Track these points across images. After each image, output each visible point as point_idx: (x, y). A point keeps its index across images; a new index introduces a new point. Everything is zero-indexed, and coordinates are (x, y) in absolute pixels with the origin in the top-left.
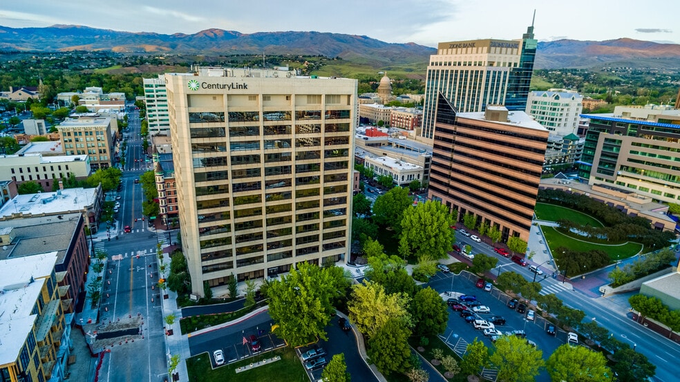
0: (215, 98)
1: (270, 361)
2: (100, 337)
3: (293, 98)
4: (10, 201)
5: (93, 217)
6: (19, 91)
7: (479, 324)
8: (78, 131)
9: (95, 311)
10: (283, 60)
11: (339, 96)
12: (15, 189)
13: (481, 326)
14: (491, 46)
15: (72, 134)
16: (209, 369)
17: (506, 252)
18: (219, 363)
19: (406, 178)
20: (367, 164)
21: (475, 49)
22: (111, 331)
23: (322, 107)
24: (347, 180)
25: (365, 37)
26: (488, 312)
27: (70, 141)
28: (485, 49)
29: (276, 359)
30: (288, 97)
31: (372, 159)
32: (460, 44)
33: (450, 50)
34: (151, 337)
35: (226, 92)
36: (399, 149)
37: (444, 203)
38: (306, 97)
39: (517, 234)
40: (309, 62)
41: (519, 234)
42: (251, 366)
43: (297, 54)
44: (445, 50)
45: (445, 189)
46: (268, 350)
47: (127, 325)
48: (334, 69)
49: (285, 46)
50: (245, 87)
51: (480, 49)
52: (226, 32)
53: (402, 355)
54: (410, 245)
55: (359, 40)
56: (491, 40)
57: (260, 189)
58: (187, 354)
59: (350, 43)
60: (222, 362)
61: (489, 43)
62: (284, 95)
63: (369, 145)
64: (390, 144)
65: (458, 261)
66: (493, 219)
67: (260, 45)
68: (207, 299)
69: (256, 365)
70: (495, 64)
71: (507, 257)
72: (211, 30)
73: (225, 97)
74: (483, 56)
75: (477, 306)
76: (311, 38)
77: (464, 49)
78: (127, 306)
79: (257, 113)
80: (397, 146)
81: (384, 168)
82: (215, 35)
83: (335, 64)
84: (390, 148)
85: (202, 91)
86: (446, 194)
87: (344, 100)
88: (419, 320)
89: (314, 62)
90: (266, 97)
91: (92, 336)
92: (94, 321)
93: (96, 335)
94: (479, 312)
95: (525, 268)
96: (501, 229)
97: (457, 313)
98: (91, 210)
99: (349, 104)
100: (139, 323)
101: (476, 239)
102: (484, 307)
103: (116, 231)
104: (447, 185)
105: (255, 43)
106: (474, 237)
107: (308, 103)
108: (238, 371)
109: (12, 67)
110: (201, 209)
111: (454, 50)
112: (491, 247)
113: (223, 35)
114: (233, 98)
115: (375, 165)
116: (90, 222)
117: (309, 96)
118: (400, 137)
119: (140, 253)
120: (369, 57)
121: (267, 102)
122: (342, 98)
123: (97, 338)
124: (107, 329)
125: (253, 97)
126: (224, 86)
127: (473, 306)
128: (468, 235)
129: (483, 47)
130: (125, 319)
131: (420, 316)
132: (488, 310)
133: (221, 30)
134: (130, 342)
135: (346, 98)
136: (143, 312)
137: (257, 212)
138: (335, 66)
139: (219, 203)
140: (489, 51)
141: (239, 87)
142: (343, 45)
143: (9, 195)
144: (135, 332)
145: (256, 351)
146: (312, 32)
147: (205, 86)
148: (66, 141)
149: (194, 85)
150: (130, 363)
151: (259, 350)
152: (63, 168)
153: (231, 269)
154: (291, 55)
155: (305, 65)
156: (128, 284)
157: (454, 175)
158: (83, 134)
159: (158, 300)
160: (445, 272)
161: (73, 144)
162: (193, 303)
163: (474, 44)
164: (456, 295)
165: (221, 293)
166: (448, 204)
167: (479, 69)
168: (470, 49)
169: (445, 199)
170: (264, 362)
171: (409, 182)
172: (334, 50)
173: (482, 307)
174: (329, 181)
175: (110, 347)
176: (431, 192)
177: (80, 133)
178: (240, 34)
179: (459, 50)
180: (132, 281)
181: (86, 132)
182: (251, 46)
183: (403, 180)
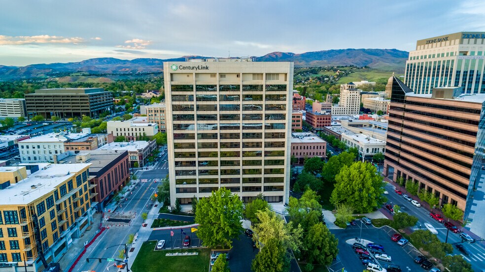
0: (188, 76)
1: (190, 254)
2: (110, 220)
3: (241, 75)
4: (107, 144)
5: (142, 156)
6: (151, 92)
7: (371, 267)
8: (156, 110)
9: (116, 207)
10: (321, 70)
11: (278, 74)
12: (112, 139)
13: (372, 269)
14: (464, 38)
15: (153, 111)
16: (152, 250)
17: (440, 218)
18: (158, 248)
19: (370, 151)
20: (343, 139)
21: (448, 42)
22: (117, 218)
23: (263, 82)
24: (284, 138)
25: (394, 50)
26: (389, 261)
27: (152, 115)
28: (458, 41)
29: (194, 254)
30: (238, 76)
31: (347, 136)
32: (435, 40)
33: (426, 46)
34: (134, 226)
35: (194, 71)
36: (377, 129)
37: (396, 171)
38: (252, 75)
39: (454, 203)
40: (341, 70)
41: (457, 202)
42: (176, 254)
43: (334, 65)
44: (422, 46)
45: (396, 159)
46: (193, 247)
47: (126, 217)
48: (361, 75)
49: (326, 61)
50: (207, 68)
51: (453, 41)
52: (284, 54)
53: (276, 268)
54: (339, 197)
55: (388, 53)
56: (462, 32)
57: (217, 138)
58: (146, 239)
59: (379, 55)
60: (161, 247)
61: (460, 36)
62: (236, 73)
63: (350, 125)
64: (371, 126)
65: (385, 217)
66: (435, 188)
67: (307, 61)
68: (177, 211)
69: (180, 254)
70: (469, 54)
71: (441, 222)
72: (274, 53)
73: (194, 75)
74: (455, 47)
75: (380, 254)
76: (348, 54)
77: (439, 43)
78: (132, 207)
79: (216, 86)
80: (376, 127)
81: (354, 142)
82: (277, 56)
83: (363, 72)
84: (370, 128)
85: (179, 71)
86: (398, 163)
87: (282, 77)
88: (308, 248)
89: (345, 71)
90: (222, 75)
91: (106, 218)
92: (111, 212)
93: (108, 219)
94: (379, 259)
95: (456, 235)
96: (441, 197)
97: (357, 256)
98: (141, 152)
99: (286, 80)
100: (133, 217)
101: (415, 204)
102: (386, 256)
103: (153, 167)
104: (398, 156)
105: (303, 60)
106: (414, 202)
107: (253, 79)
108: (167, 255)
109: (155, 81)
110: (177, 148)
111: (430, 45)
112: (429, 213)
113: (281, 56)
114: (200, 76)
115: (348, 139)
116: (140, 159)
117: (254, 74)
118: (382, 121)
119: (157, 180)
120: (396, 65)
121: (223, 79)
122: (280, 75)
123: (108, 221)
124: (116, 217)
125: (213, 75)
126: (193, 68)
127: (376, 253)
128: (409, 200)
129: (455, 39)
130: (127, 214)
131: (309, 245)
132: (389, 258)
133: (281, 53)
134: (122, 226)
135: (284, 76)
136: (138, 212)
137: (214, 155)
138: (362, 73)
139: (188, 146)
140: (461, 42)
141: (203, 68)
142: (374, 57)
143: (107, 141)
144: (127, 221)
145: (185, 246)
146: (349, 49)
147: (181, 67)
148: (150, 116)
149: (174, 67)
150: (115, 236)
151: (187, 246)
152: (142, 130)
153: (195, 194)
154: (328, 67)
155: (337, 73)
156: (141, 196)
157: (403, 146)
158: (159, 112)
159: (150, 207)
160: (367, 224)
161: (153, 117)
162: (168, 212)
163: (447, 38)
164: (365, 242)
165: (187, 209)
166: (399, 172)
167: (450, 58)
168: (443, 43)
169: (397, 168)
170: (186, 254)
171: (373, 154)
172: (366, 61)
173: (383, 255)
174: (269, 138)
175: (110, 226)
176: (386, 162)
177: (157, 111)
178: (294, 54)
179: (434, 44)
180: (143, 194)
181: (161, 111)
182: (301, 62)
183: (368, 152)
